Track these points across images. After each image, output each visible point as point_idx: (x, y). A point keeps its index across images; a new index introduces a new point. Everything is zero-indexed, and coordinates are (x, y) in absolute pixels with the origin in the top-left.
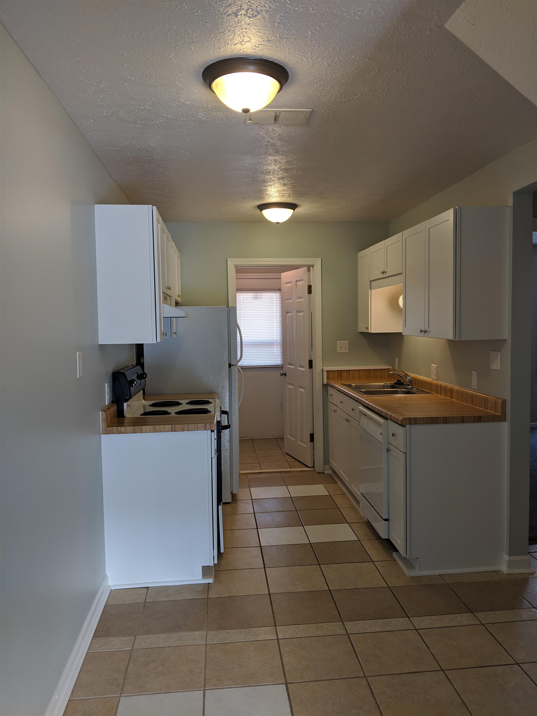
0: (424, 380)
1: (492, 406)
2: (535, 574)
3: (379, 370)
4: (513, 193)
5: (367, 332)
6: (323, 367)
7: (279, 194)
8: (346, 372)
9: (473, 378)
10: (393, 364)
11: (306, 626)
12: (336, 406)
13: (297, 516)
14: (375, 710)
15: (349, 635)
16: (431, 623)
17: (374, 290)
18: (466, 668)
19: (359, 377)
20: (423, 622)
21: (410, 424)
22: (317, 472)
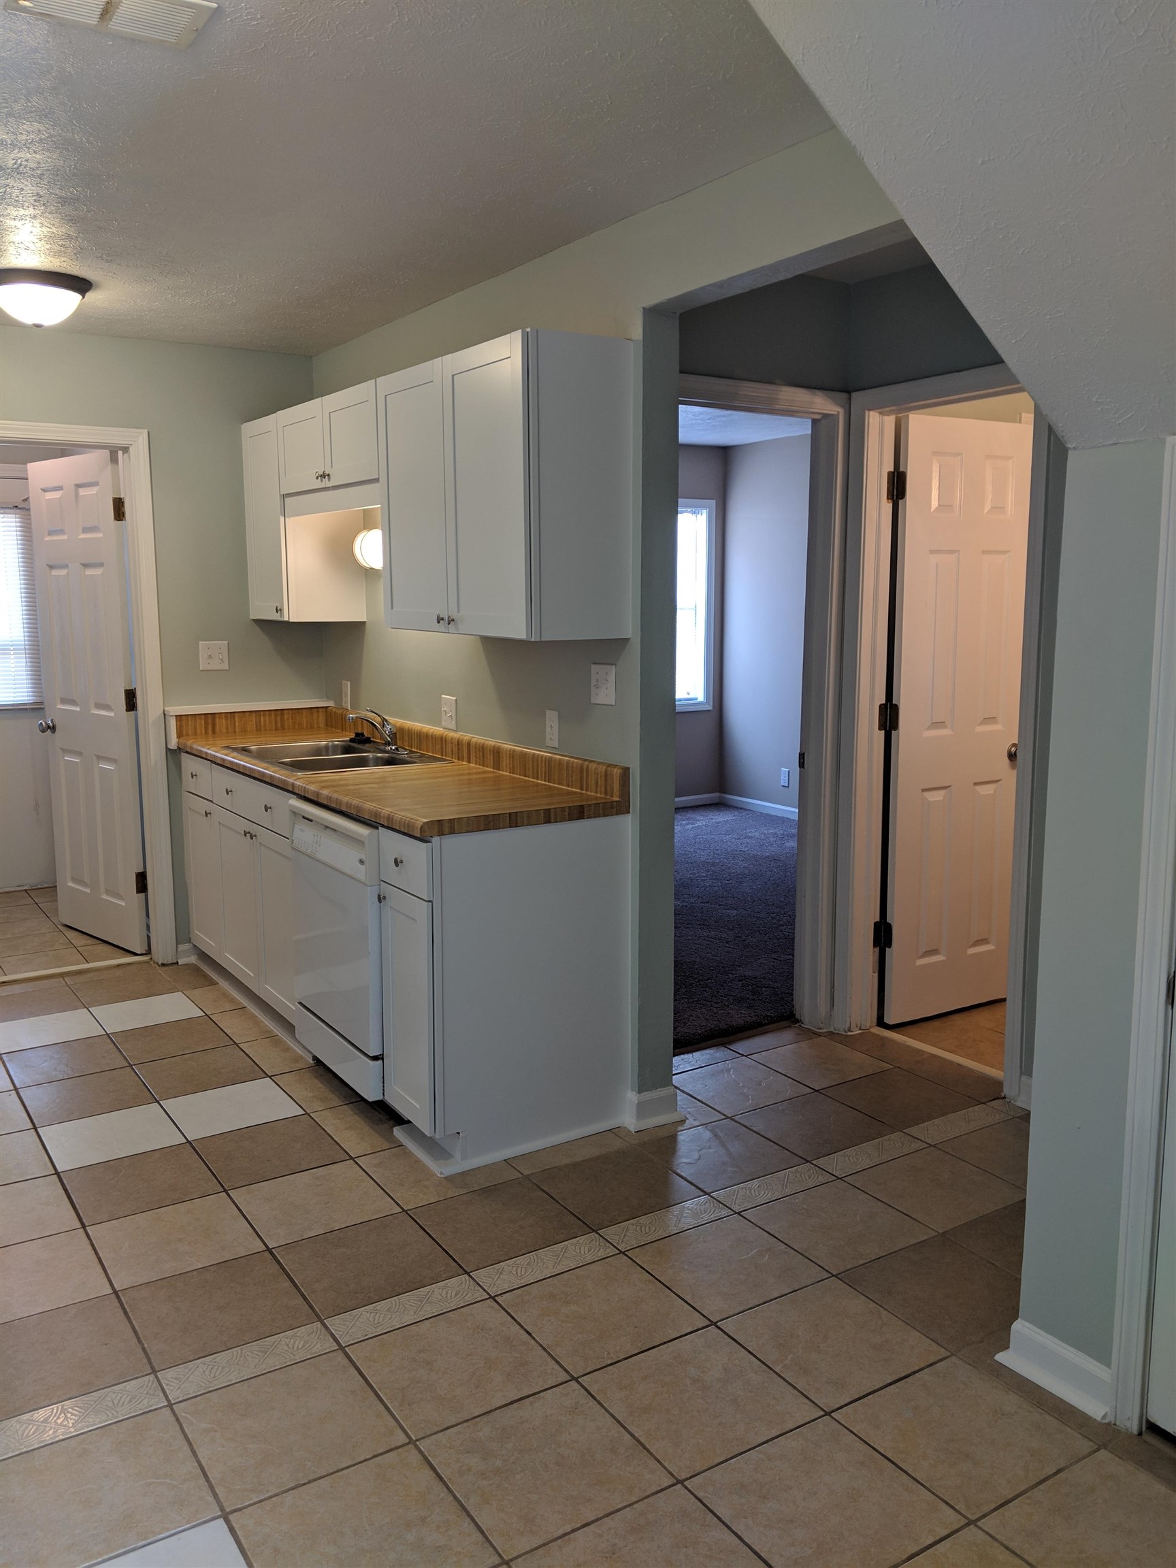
0: (425, 730)
1: (599, 783)
2: (687, 1121)
3: (304, 711)
4: (642, 310)
5: (279, 619)
6: (164, 706)
7: (48, 246)
8: (226, 717)
9: (548, 724)
10: (339, 697)
11: (235, 1353)
12: (212, 801)
13: (137, 1079)
14: (458, 1517)
15: (346, 1349)
16: (519, 1275)
17: (292, 518)
18: (619, 1361)
19: (259, 729)
20: (502, 1276)
21: (441, 834)
22: (160, 963)
